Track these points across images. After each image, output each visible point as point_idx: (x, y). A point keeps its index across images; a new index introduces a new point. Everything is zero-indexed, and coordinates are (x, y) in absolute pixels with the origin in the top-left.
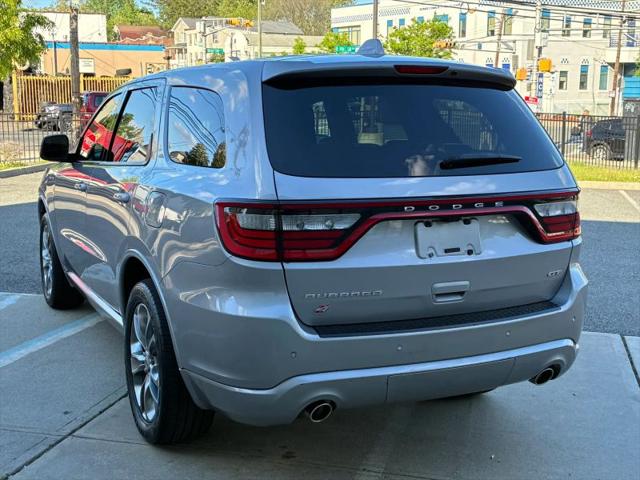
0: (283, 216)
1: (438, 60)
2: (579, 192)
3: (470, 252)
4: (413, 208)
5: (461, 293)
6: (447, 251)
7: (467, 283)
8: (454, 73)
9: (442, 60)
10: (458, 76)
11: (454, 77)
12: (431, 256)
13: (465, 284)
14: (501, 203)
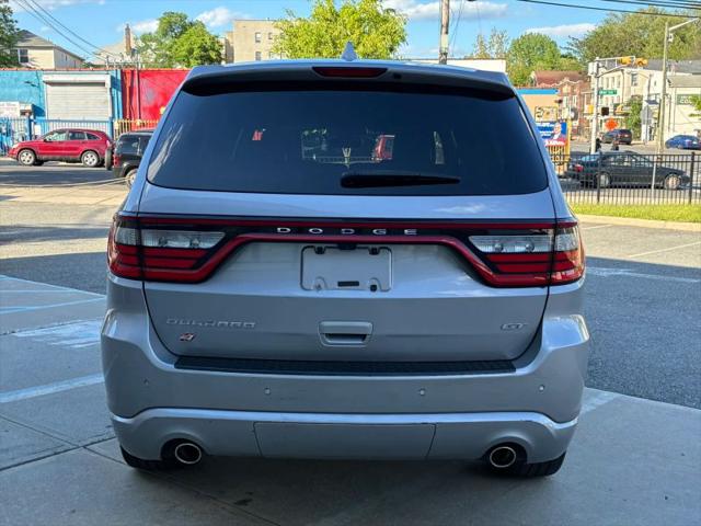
0: (143, 231)
1: (377, 61)
2: (575, 224)
3: (373, 288)
4: (289, 230)
5: (363, 337)
6: (341, 284)
7: (368, 324)
8: (397, 75)
9: (381, 61)
10: (402, 80)
11: (396, 80)
12: (318, 288)
13: (364, 325)
14: (414, 232)
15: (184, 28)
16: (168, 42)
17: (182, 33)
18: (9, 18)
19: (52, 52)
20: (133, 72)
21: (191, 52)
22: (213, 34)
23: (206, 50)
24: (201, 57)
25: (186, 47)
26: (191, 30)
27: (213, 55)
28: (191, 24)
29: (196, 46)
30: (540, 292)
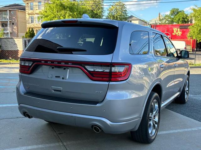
3: (63, 78)
4: (44, 62)
5: (60, 91)
6: (56, 77)
8: (81, 22)
11: (81, 24)
13: (61, 88)
14: (71, 64)
15: (178, 13)
16: (172, 17)
17: (177, 14)
18: (126, 12)
19: (138, 21)
20: (154, 26)
21: (179, 19)
22: (186, 14)
23: (184, 19)
24: (182, 21)
25: (178, 18)
26: (180, 13)
27: (186, 20)
28: (180, 11)
29: (181, 18)
30: (107, 83)
